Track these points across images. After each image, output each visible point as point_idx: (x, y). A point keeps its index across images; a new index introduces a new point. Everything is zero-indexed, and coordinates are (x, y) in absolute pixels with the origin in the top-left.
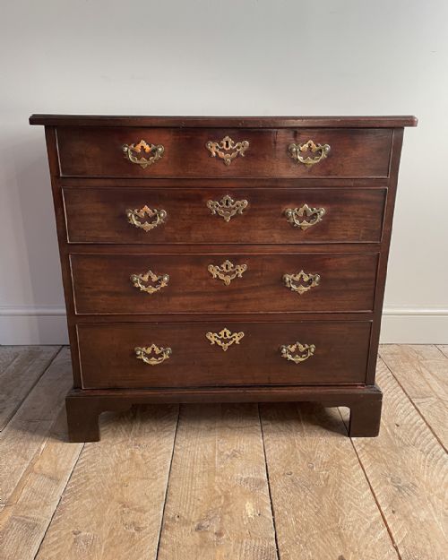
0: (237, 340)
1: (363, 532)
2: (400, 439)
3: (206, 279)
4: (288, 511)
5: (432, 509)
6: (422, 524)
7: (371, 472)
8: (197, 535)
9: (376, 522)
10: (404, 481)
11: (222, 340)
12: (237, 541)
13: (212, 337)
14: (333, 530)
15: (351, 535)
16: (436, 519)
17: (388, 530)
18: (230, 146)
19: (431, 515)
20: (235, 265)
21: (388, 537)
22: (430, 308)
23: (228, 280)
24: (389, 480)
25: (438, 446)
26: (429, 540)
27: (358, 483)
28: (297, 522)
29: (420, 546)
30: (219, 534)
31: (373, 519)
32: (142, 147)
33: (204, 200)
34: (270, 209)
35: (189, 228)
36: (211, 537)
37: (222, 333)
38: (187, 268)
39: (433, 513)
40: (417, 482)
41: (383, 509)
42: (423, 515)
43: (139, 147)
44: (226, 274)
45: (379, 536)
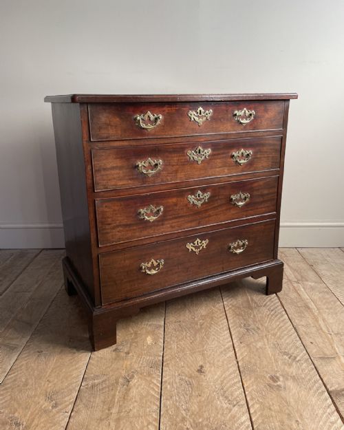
0: (204, 245)
1: (218, 353)
2: (255, 303)
3: (186, 205)
4: (174, 342)
5: (266, 341)
6: (257, 349)
7: (232, 321)
8: (114, 353)
9: (228, 348)
10: (252, 326)
11: (196, 247)
12: (138, 357)
13: (190, 246)
14: (199, 352)
15: (210, 355)
16: (267, 347)
17: (235, 352)
18: (202, 114)
19: (265, 345)
20: (203, 194)
21: (234, 355)
22: (299, 222)
23: (199, 204)
24: (242, 325)
25: (280, 307)
26: (259, 357)
27: (221, 326)
28: (178, 347)
29: (253, 361)
30: (128, 353)
31: (226, 346)
32: (149, 116)
33: (186, 151)
34: (223, 154)
35: (176, 171)
36: (123, 354)
37: (196, 242)
38: (174, 200)
39: (266, 344)
40: (260, 326)
41: (234, 341)
42: (259, 344)
43: (146, 116)
44: (198, 200)
45: (228, 355)
